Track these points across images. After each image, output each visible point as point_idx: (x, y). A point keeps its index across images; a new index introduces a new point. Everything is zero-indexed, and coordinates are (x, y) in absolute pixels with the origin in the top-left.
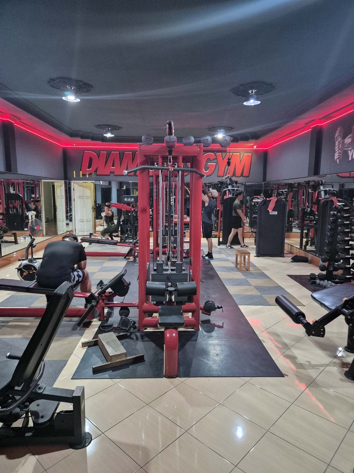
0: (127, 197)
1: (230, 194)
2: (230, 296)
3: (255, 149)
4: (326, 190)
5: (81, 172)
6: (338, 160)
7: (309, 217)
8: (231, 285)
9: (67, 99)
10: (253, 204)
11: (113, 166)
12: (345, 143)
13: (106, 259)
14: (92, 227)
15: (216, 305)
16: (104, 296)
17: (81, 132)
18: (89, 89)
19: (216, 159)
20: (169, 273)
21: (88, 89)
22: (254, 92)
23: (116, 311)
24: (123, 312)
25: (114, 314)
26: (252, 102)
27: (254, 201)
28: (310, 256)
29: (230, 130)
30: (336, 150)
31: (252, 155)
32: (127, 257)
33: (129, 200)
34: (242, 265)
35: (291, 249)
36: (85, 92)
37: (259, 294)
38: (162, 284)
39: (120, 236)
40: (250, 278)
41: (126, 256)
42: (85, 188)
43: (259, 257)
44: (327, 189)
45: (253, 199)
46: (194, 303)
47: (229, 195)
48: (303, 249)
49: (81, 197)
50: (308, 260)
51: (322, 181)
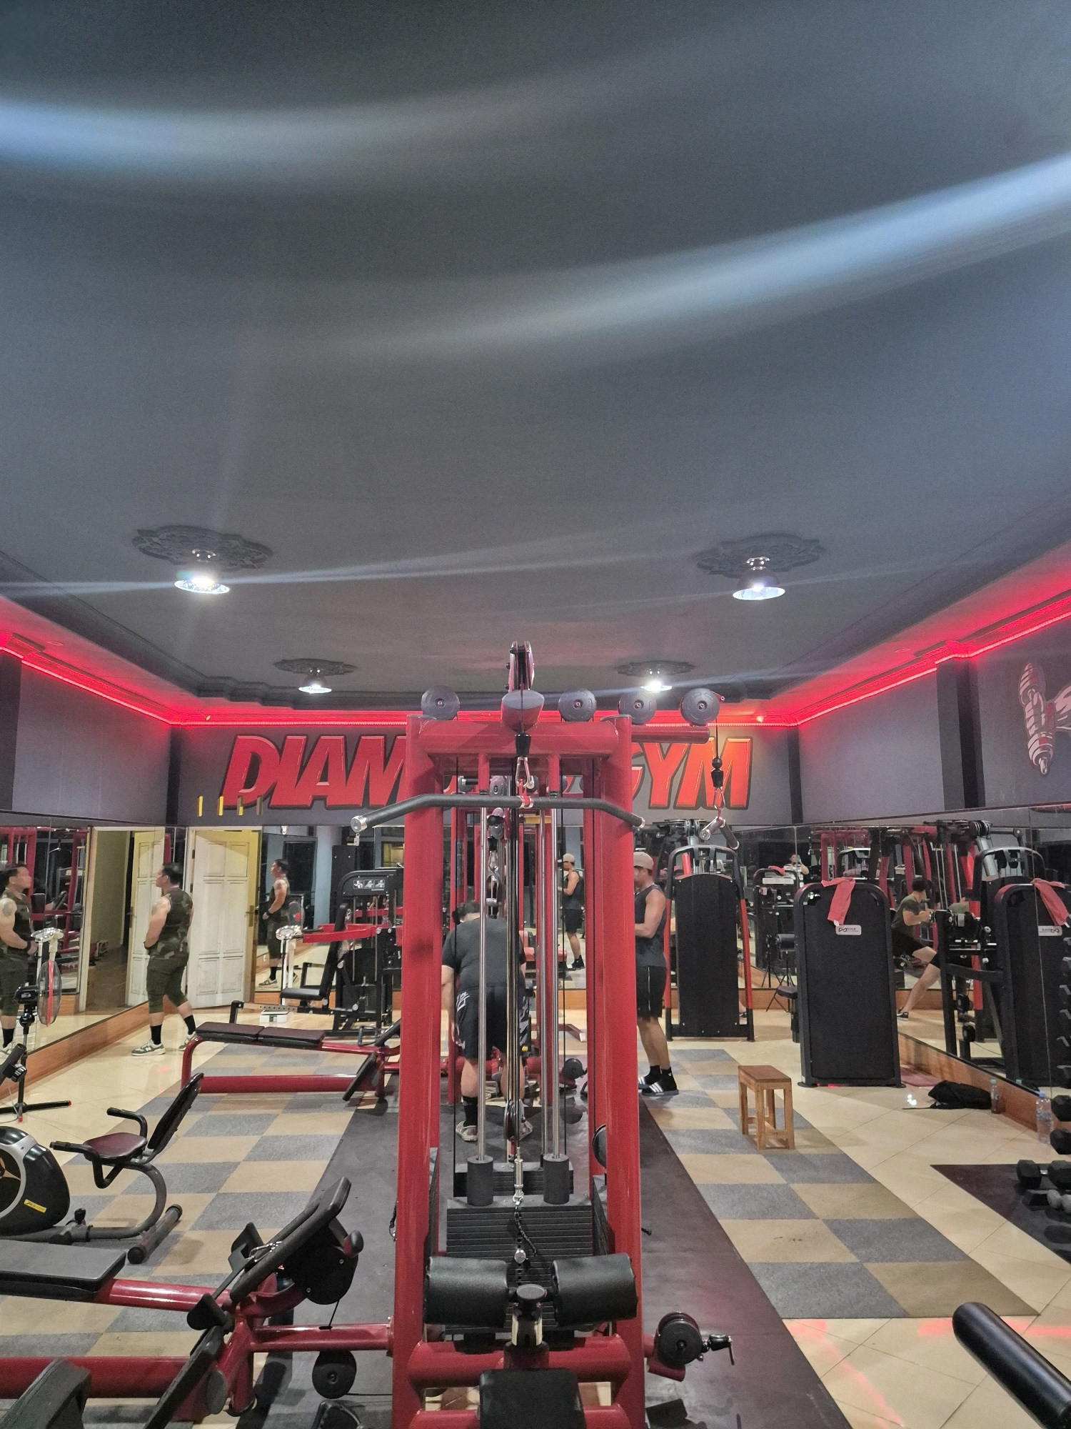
0: (363, 876)
1: (697, 864)
2: (742, 1270)
3: (761, 724)
4: (1002, 851)
5: (222, 798)
6: (1041, 762)
7: (963, 941)
8: (741, 1217)
9: (191, 587)
10: (765, 893)
11: (324, 778)
12: (1058, 710)
13: (282, 1102)
14: (243, 976)
15: (704, 1334)
16: (254, 1300)
17: (229, 682)
18: (260, 557)
19: (644, 754)
20: (518, 1203)
21: (257, 557)
22: (763, 563)
23: (302, 1368)
24: (331, 1373)
25: (294, 1377)
26: (758, 592)
27: (765, 881)
28: (994, 1084)
29: (685, 672)
30: (1031, 732)
31: (751, 741)
32: (357, 1094)
33: (370, 885)
34: (766, 1124)
35: (918, 1053)
36: (247, 566)
37: (852, 1258)
38: (491, 1270)
39: (334, 1011)
40: (803, 1180)
41: (349, 1090)
42: (231, 849)
43: (814, 1085)
44: (1005, 849)
45: (762, 875)
46: (617, 1335)
47: (692, 866)
48: (959, 1055)
49: (215, 879)
50: (990, 1098)
51: (983, 824)
